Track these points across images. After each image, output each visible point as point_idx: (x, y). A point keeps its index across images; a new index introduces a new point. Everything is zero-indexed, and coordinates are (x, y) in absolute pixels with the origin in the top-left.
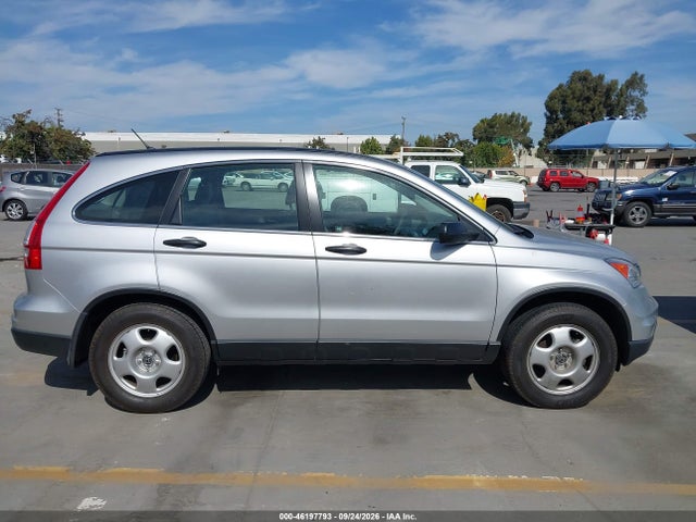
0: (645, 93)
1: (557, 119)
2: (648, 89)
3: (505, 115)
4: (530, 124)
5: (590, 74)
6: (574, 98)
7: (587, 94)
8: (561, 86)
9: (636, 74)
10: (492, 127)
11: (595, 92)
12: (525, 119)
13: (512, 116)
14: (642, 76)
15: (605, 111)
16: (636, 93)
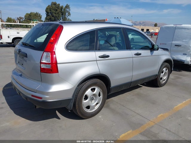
0: (70, 10)
1: (49, 15)
2: (70, 9)
3: (34, 13)
4: (41, 16)
5: (56, 3)
6: (53, 10)
7: (56, 9)
8: (49, 6)
9: (67, 5)
10: (30, 16)
11: (58, 8)
12: (40, 14)
13: (36, 13)
14: (69, 5)
15: (61, 14)
16: (68, 10)
